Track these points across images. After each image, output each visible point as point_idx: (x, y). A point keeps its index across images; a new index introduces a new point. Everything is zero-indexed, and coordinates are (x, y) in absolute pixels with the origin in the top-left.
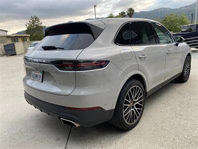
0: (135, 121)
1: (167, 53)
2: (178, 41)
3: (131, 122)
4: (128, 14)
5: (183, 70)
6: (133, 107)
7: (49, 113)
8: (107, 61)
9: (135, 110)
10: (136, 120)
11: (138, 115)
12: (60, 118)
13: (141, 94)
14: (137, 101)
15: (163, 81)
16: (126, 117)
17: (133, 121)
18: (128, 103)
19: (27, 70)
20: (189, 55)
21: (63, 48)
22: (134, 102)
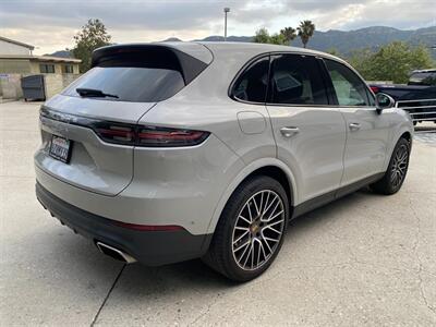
0: (260, 265)
1: (351, 128)
2: (380, 104)
3: (249, 265)
4: (300, 33)
5: (390, 168)
6: (258, 235)
7: (77, 229)
8: (204, 132)
9: (262, 241)
10: (263, 263)
11: (268, 252)
12: (96, 241)
13: (279, 209)
14: (268, 223)
15: (337, 186)
16: (238, 254)
17: (255, 264)
18: (247, 225)
19: (44, 134)
20: (407, 136)
21: (116, 97)
22: (262, 224)
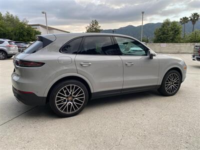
4: (191, 19)
6: (72, 101)
8: (42, 63)
9: (73, 104)
10: (73, 112)
11: (76, 108)
18: (63, 96)
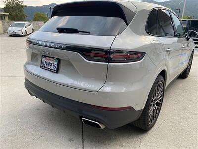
3: (152, 121)
6: (154, 106)
8: (142, 53)
9: (156, 108)
12: (81, 117)
13: (162, 91)
14: (158, 99)
21: (89, 33)
22: (155, 100)
